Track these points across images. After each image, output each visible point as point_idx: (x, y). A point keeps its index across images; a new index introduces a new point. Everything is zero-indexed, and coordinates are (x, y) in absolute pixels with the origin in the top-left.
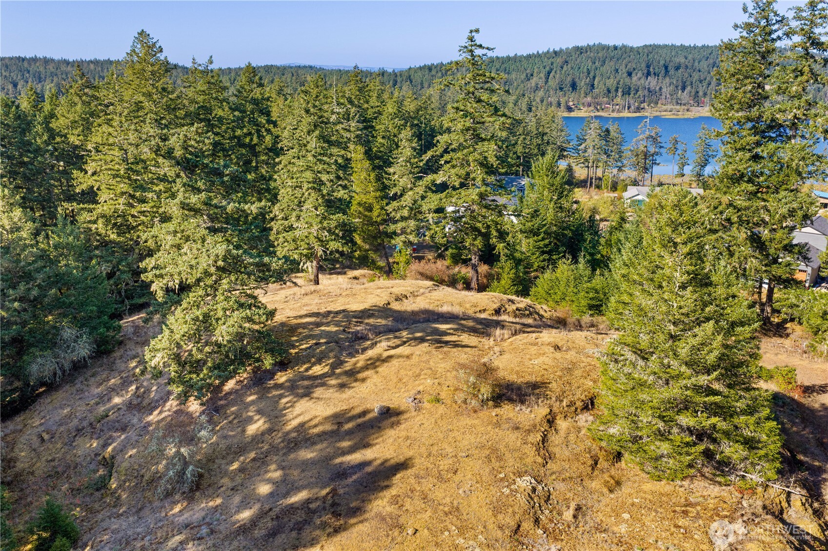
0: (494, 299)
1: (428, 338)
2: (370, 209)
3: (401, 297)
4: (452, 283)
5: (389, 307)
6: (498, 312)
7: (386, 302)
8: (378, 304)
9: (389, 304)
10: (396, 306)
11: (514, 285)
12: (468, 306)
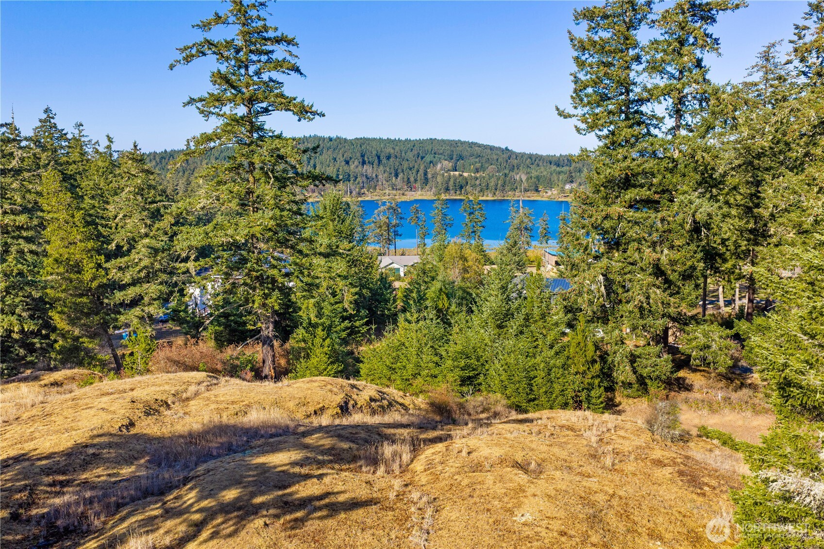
0: (329, 387)
1: (259, 500)
2: (77, 268)
3: (155, 406)
4: (233, 371)
5: (133, 431)
6: (344, 409)
7: (126, 422)
8: (106, 429)
9: (132, 424)
10: (148, 427)
11: (332, 363)
12: (291, 405)
